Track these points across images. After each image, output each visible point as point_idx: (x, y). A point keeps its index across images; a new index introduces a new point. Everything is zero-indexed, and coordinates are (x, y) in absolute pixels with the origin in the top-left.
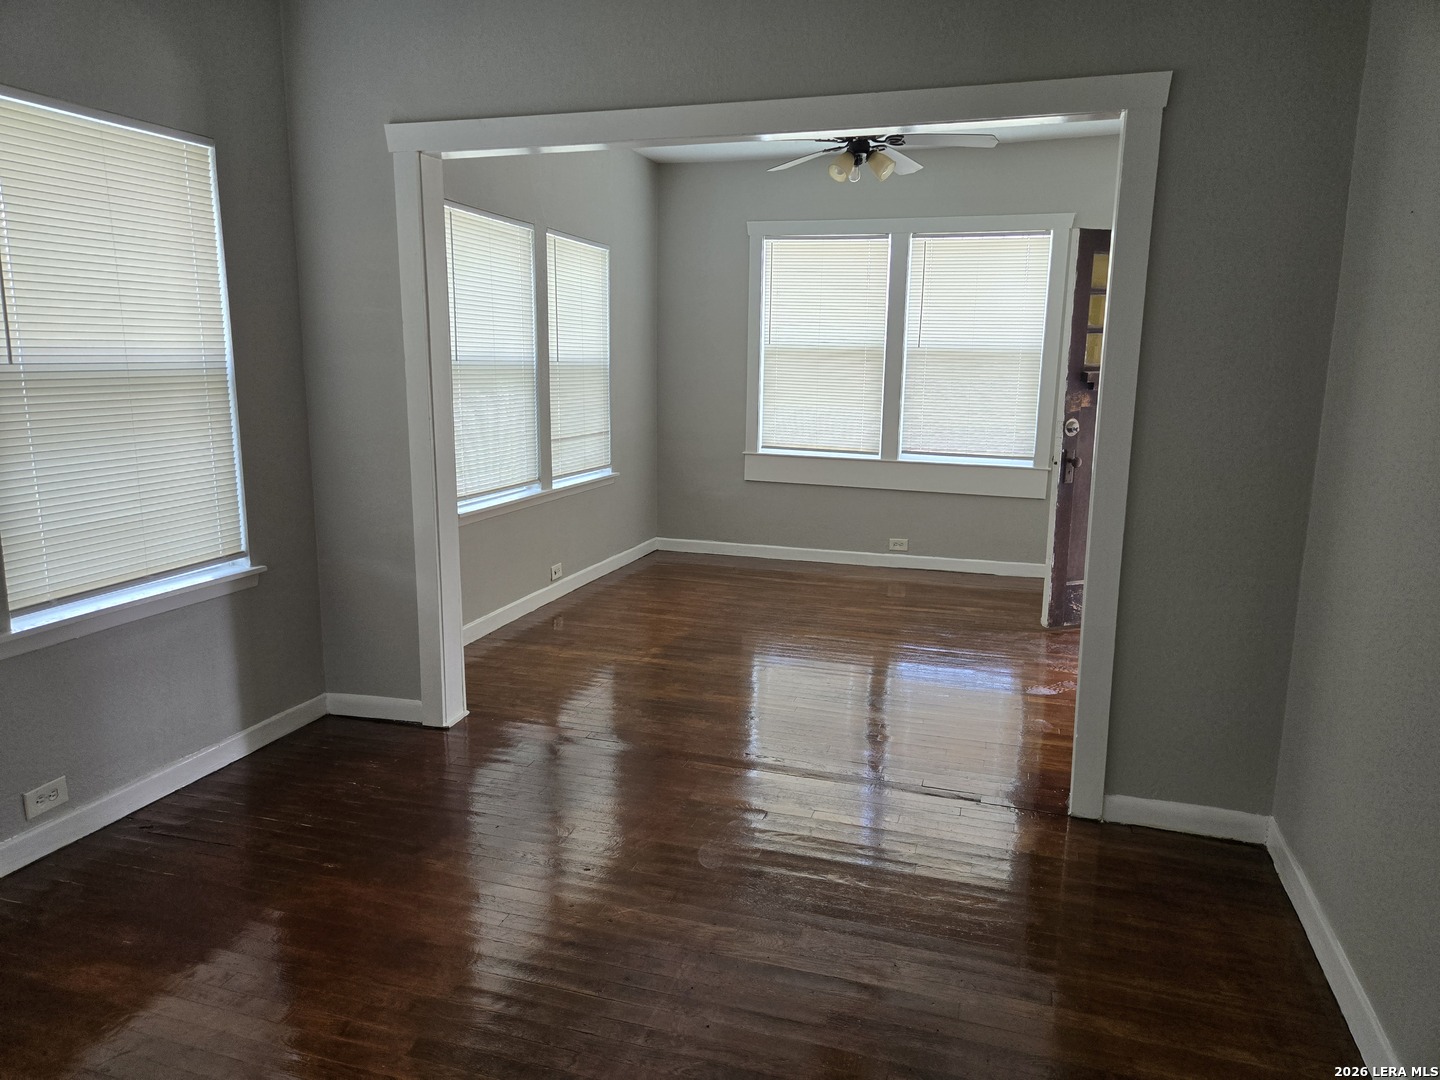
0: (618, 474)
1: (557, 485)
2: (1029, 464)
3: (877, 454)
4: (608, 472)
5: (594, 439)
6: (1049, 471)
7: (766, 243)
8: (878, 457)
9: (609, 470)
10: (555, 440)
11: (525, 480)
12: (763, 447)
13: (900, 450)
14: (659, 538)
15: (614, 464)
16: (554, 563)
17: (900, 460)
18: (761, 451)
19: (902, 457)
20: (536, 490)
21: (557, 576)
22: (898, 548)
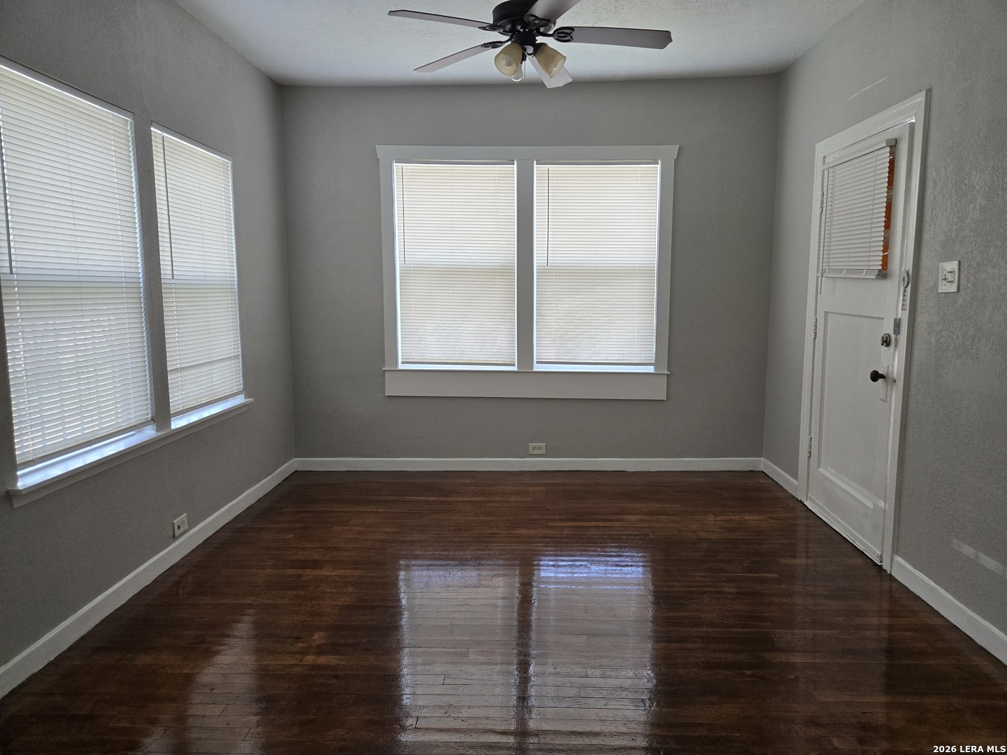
0: (252, 400)
1: (177, 424)
2: (651, 369)
3: (514, 365)
4: (240, 400)
5: (221, 365)
6: (668, 375)
7: (397, 167)
8: (515, 368)
9: (242, 396)
10: (171, 370)
11: (134, 422)
12: (403, 363)
13: (535, 360)
14: (297, 459)
15: (248, 389)
16: (177, 516)
17: (535, 370)
18: (401, 367)
19: (537, 368)
20: (150, 433)
21: (182, 530)
22: (536, 452)
